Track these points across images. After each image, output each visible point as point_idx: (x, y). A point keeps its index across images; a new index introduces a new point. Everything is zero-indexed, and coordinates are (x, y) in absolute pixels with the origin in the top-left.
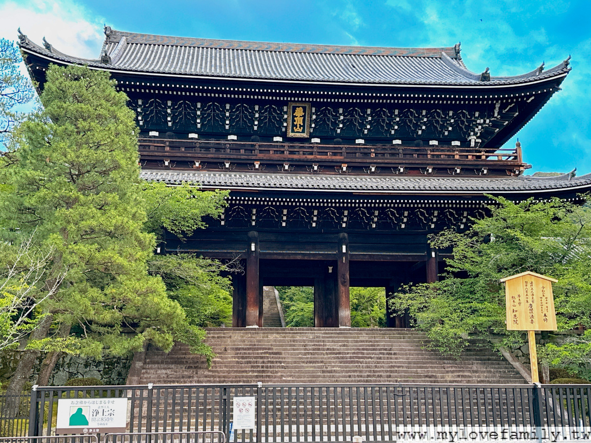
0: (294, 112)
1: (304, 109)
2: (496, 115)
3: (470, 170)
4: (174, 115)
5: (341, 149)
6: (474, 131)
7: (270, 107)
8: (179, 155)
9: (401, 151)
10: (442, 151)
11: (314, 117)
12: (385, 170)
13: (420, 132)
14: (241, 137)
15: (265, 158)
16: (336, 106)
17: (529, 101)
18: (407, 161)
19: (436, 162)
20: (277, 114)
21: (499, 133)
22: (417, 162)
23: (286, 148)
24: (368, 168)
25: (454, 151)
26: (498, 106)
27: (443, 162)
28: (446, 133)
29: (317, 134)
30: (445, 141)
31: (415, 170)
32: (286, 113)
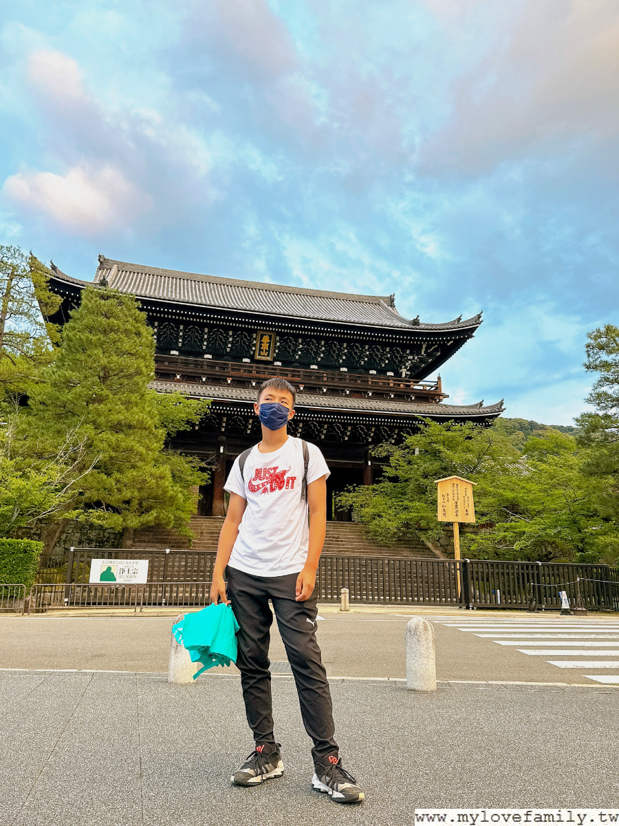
0: (261, 339)
1: (270, 336)
2: (423, 353)
3: (402, 396)
4: (159, 334)
5: (299, 372)
6: (405, 365)
7: (242, 333)
8: (163, 368)
9: (348, 377)
10: (379, 379)
11: (278, 344)
12: (334, 391)
13: (363, 363)
14: (216, 356)
15: (236, 375)
16: (296, 337)
17: (449, 344)
18: (352, 386)
19: (375, 388)
20: (248, 339)
21: (424, 368)
22: (360, 386)
23: (254, 368)
24: (321, 389)
25: (389, 380)
26: (424, 346)
27: (380, 388)
28: (383, 365)
29: (280, 358)
30: (382, 372)
31: (358, 393)
32: (255, 339)
